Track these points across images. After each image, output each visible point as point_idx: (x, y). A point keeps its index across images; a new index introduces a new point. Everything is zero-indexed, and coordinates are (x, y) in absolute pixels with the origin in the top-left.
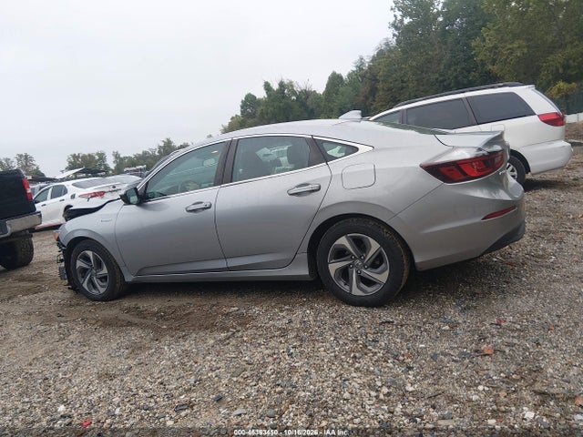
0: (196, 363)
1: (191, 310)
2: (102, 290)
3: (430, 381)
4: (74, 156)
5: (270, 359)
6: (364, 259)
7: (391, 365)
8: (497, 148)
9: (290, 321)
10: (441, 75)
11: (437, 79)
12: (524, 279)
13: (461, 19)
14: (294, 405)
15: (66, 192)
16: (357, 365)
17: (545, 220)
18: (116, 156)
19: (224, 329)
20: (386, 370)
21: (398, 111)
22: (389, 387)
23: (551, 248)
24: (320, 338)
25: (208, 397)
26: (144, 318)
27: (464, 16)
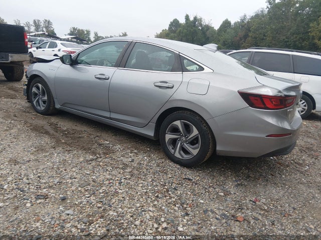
0: (65, 170)
1: (83, 135)
2: (43, 108)
3: (195, 227)
4: (74, 28)
5: (107, 182)
6: (187, 137)
7: (176, 208)
8: (293, 93)
9: (133, 161)
10: (287, 38)
11: (284, 39)
12: (283, 176)
13: (310, 9)
14: (102, 219)
15: (56, 46)
16: (156, 203)
17: (313, 141)
18: (96, 34)
19: (94, 153)
20: (172, 211)
21: (250, 52)
22: (168, 224)
23: (309, 160)
24: (144, 177)
25: (59, 196)
26: (57, 132)
27: (311, 7)
